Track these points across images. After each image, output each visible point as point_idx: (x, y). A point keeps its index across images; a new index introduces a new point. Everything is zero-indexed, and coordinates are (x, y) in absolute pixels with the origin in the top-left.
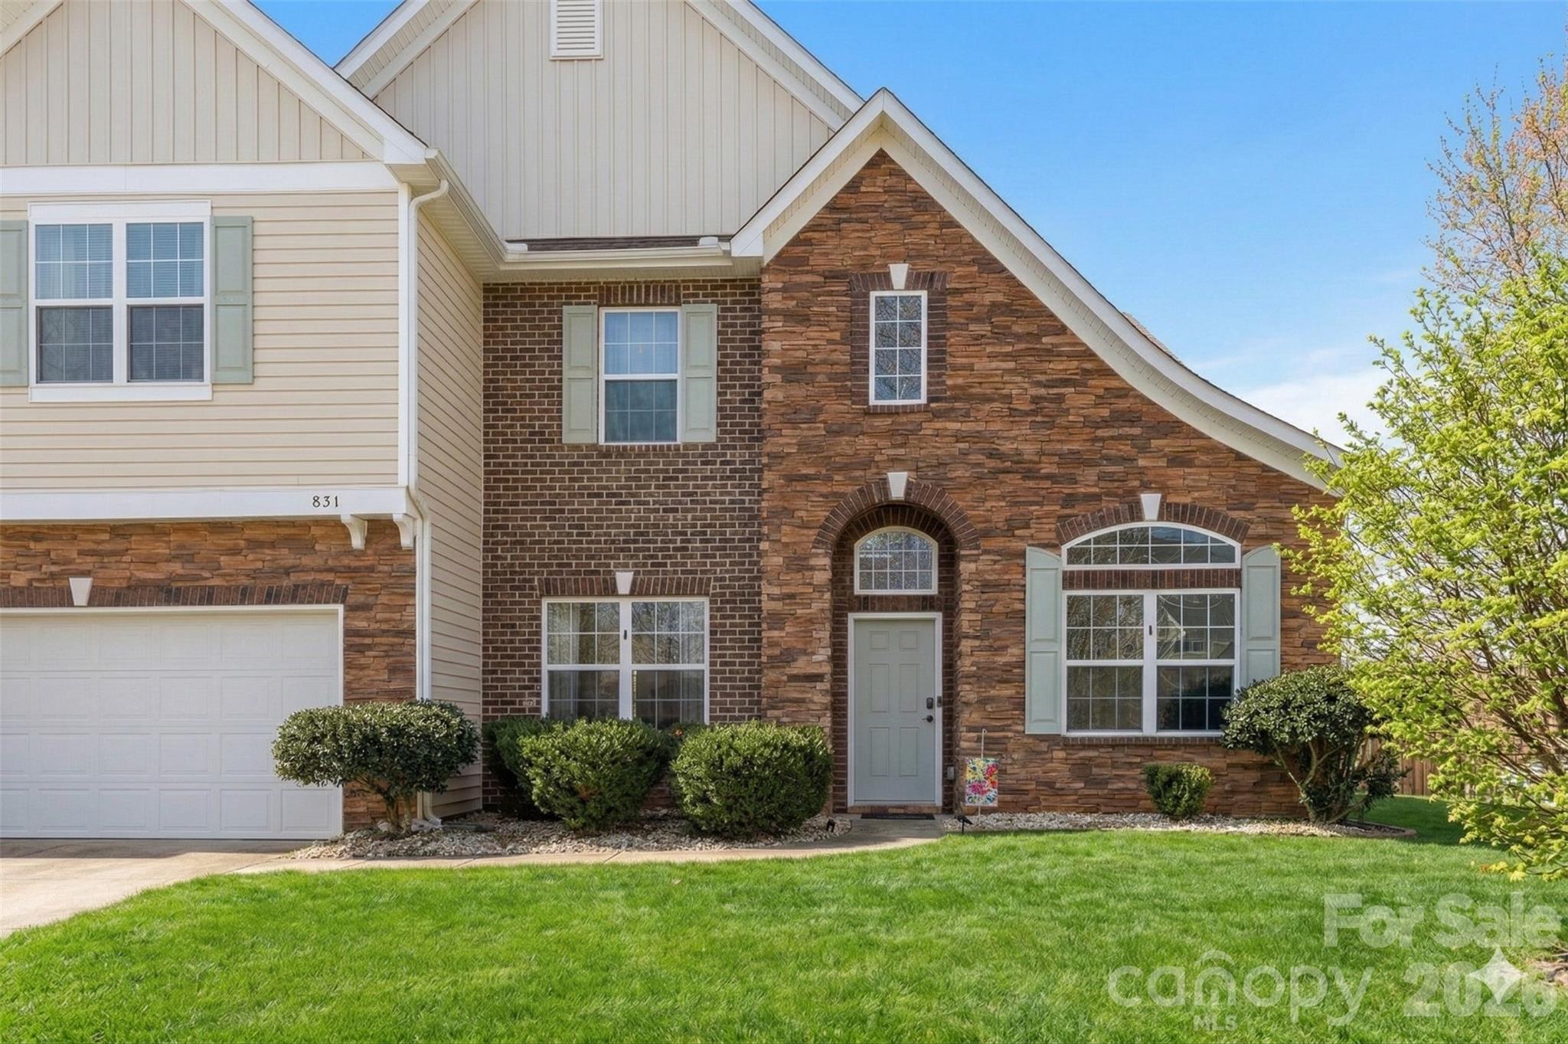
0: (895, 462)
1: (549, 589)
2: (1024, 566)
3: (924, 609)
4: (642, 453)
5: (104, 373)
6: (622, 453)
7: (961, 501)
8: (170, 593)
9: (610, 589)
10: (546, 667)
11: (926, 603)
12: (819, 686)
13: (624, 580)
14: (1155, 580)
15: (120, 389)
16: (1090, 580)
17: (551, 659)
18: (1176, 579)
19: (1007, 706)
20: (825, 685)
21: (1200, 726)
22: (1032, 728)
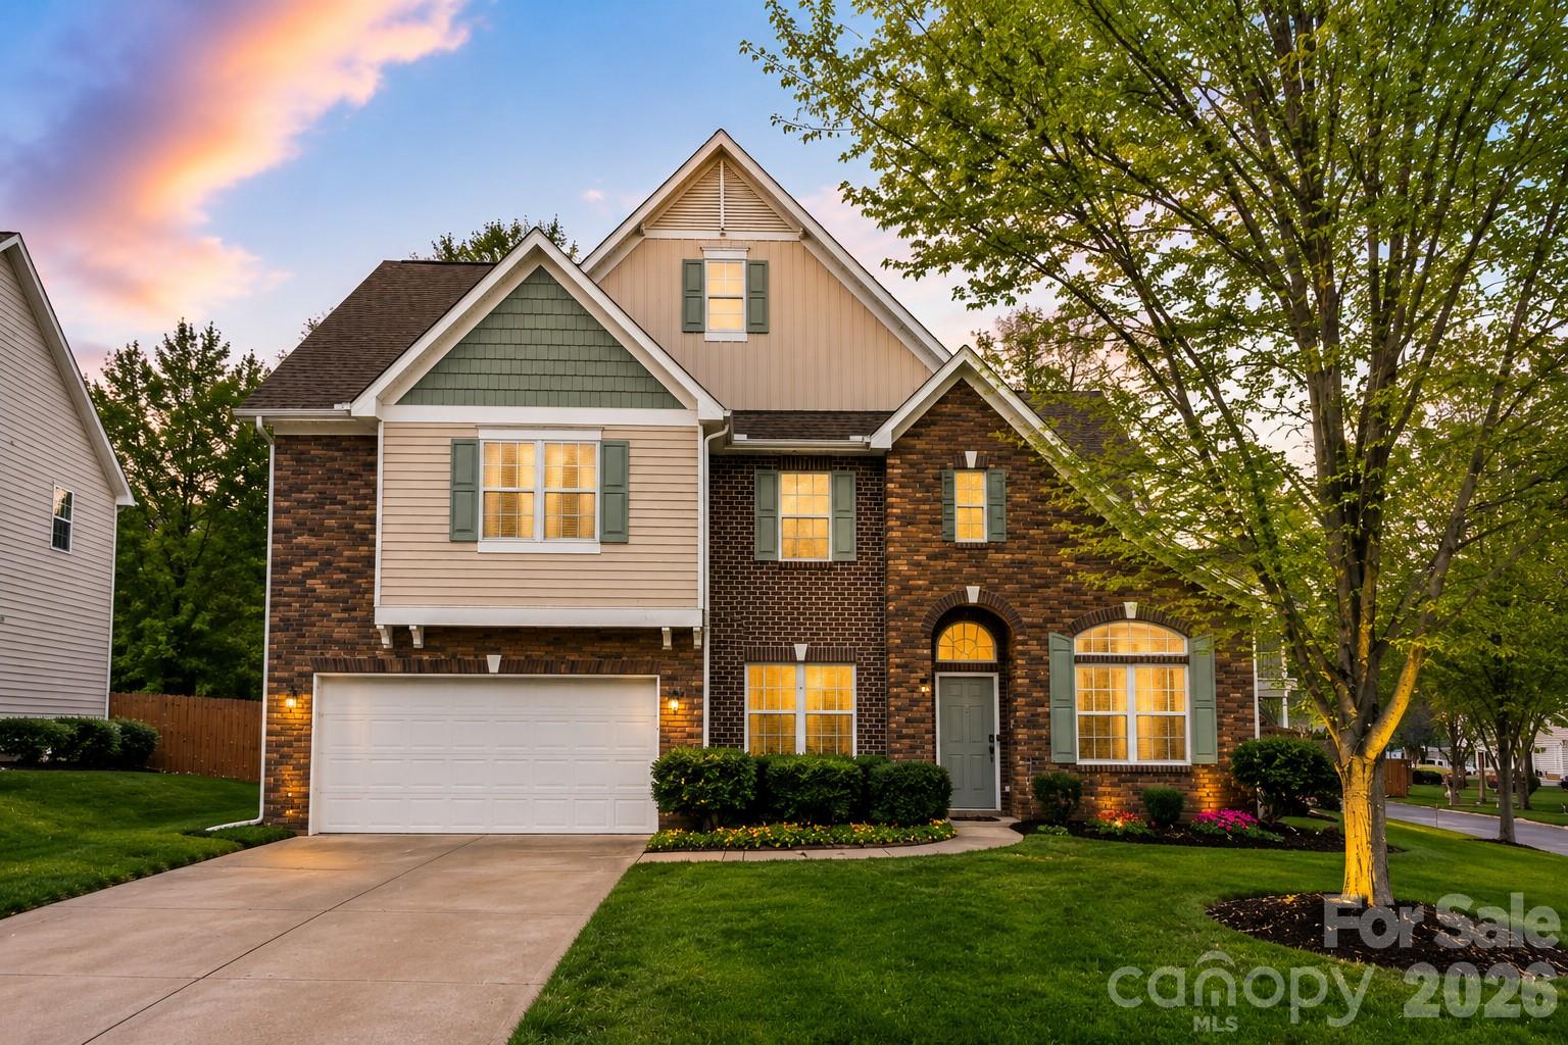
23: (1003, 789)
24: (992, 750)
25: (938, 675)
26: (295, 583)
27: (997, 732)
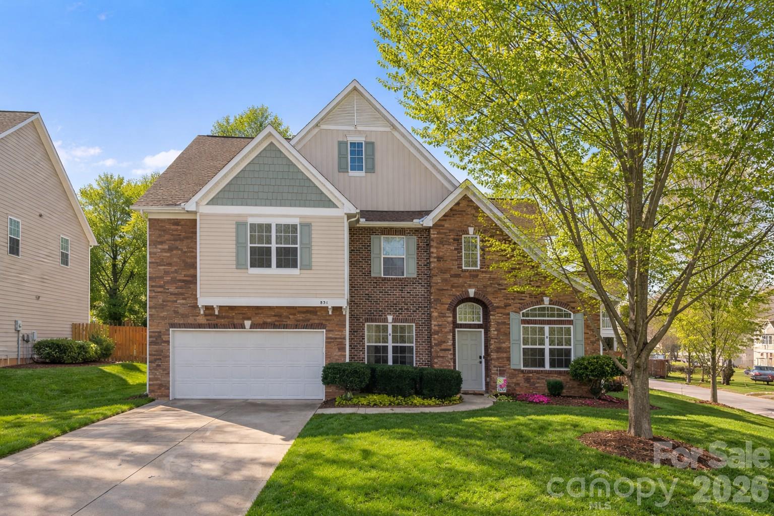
0: (470, 286)
1: (367, 320)
2: (509, 318)
3: (478, 328)
4: (394, 280)
5: (269, 266)
6: (389, 280)
7: (490, 297)
8: (274, 326)
9: (386, 320)
10: (366, 344)
11: (479, 326)
12: (450, 352)
13: (390, 318)
14: (549, 322)
15: (274, 270)
16: (528, 322)
17: (369, 342)
18: (554, 322)
19: (505, 359)
20: (451, 352)
21: (562, 367)
22: (512, 367)
23: (486, 380)
24: (481, 362)
25: (457, 330)
26: (160, 287)
27: (483, 354)
